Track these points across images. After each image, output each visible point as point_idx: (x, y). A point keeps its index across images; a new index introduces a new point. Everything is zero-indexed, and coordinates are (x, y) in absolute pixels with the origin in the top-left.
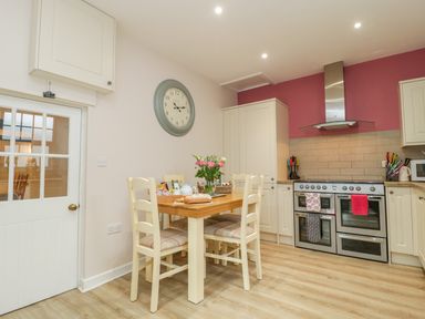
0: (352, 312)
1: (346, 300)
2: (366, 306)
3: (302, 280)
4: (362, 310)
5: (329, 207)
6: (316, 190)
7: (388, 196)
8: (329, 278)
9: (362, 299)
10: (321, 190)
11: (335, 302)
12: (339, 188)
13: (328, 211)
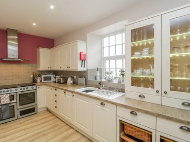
0: (44, 135)
1: (38, 133)
2: (45, 131)
3: (16, 139)
4: (45, 133)
5: (13, 99)
6: (6, 92)
7: (38, 89)
8: (25, 130)
9: (42, 130)
10: (9, 92)
11: (36, 136)
12: (19, 89)
13: (13, 101)
